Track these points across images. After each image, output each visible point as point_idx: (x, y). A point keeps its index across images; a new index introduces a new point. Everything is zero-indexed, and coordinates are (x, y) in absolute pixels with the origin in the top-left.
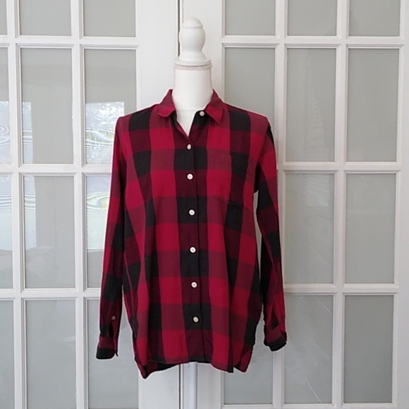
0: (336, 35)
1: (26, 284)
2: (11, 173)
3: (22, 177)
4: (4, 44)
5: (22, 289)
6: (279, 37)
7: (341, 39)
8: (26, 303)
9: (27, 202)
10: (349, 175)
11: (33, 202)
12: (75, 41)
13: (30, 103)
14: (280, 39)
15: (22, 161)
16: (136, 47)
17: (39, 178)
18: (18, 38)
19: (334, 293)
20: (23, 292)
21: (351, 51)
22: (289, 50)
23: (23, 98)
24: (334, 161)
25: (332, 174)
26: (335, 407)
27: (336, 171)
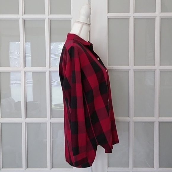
0: (155, 12)
1: (27, 116)
2: (21, 71)
3: (25, 73)
4: (18, 18)
5: (25, 119)
6: (131, 13)
7: (158, 14)
8: (27, 124)
10: (161, 71)
12: (47, 16)
14: (132, 14)
15: (25, 66)
16: (71, 18)
18: (23, 16)
19: (155, 121)
21: (162, 19)
22: (135, 19)
24: (154, 65)
25: (154, 71)
26: (155, 169)
27: (155, 70)
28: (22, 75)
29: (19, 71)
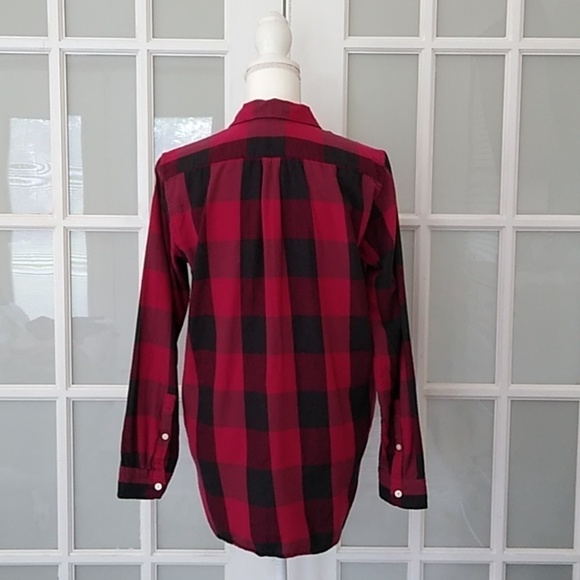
0: (505, 36)
1: (74, 379)
2: (53, 228)
3: (68, 233)
4: (43, 49)
5: (68, 386)
6: (424, 39)
7: (513, 42)
8: (73, 405)
9: (75, 263)
10: (520, 233)
11: (83, 263)
12: (141, 45)
13: (79, 118)
14: (426, 42)
15: (67, 210)
16: (225, 53)
17: (91, 234)
18: (62, 41)
19: (497, 397)
20: (70, 389)
21: (526, 58)
22: (439, 57)
23: (69, 110)
24: (499, 213)
25: (496, 232)
26: (494, 552)
27: (502, 227)
28: (58, 237)
29: (48, 229)
